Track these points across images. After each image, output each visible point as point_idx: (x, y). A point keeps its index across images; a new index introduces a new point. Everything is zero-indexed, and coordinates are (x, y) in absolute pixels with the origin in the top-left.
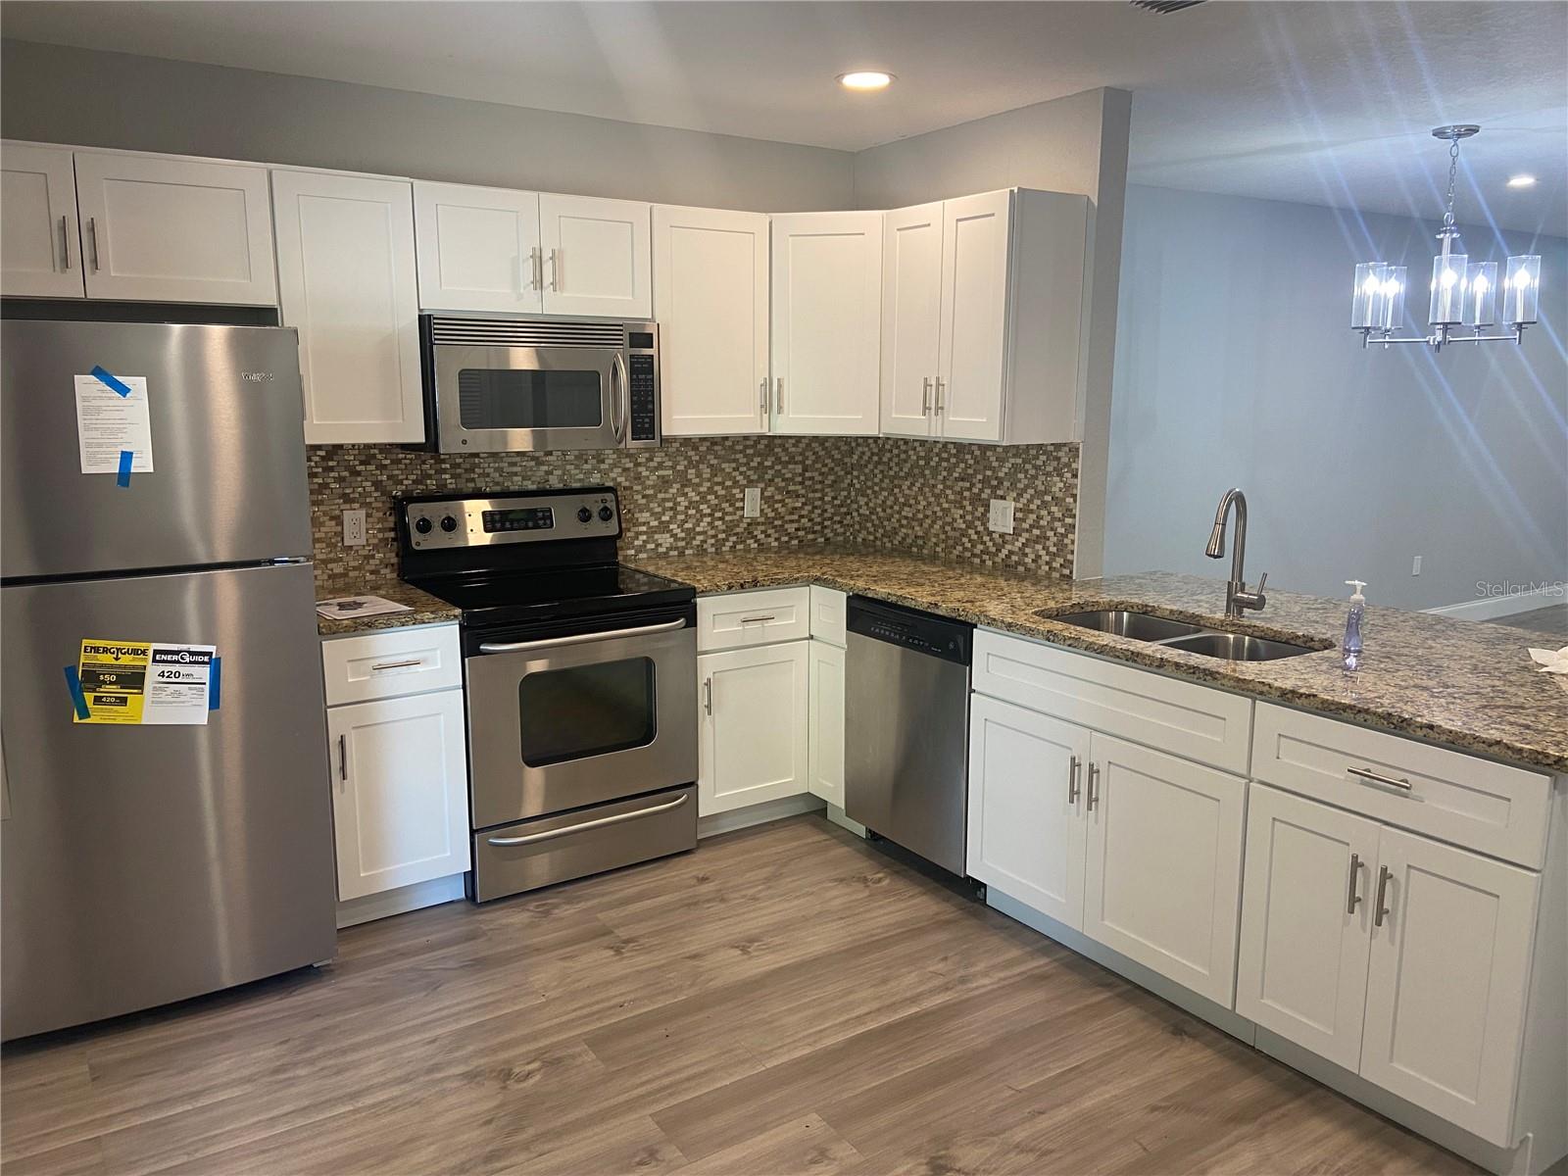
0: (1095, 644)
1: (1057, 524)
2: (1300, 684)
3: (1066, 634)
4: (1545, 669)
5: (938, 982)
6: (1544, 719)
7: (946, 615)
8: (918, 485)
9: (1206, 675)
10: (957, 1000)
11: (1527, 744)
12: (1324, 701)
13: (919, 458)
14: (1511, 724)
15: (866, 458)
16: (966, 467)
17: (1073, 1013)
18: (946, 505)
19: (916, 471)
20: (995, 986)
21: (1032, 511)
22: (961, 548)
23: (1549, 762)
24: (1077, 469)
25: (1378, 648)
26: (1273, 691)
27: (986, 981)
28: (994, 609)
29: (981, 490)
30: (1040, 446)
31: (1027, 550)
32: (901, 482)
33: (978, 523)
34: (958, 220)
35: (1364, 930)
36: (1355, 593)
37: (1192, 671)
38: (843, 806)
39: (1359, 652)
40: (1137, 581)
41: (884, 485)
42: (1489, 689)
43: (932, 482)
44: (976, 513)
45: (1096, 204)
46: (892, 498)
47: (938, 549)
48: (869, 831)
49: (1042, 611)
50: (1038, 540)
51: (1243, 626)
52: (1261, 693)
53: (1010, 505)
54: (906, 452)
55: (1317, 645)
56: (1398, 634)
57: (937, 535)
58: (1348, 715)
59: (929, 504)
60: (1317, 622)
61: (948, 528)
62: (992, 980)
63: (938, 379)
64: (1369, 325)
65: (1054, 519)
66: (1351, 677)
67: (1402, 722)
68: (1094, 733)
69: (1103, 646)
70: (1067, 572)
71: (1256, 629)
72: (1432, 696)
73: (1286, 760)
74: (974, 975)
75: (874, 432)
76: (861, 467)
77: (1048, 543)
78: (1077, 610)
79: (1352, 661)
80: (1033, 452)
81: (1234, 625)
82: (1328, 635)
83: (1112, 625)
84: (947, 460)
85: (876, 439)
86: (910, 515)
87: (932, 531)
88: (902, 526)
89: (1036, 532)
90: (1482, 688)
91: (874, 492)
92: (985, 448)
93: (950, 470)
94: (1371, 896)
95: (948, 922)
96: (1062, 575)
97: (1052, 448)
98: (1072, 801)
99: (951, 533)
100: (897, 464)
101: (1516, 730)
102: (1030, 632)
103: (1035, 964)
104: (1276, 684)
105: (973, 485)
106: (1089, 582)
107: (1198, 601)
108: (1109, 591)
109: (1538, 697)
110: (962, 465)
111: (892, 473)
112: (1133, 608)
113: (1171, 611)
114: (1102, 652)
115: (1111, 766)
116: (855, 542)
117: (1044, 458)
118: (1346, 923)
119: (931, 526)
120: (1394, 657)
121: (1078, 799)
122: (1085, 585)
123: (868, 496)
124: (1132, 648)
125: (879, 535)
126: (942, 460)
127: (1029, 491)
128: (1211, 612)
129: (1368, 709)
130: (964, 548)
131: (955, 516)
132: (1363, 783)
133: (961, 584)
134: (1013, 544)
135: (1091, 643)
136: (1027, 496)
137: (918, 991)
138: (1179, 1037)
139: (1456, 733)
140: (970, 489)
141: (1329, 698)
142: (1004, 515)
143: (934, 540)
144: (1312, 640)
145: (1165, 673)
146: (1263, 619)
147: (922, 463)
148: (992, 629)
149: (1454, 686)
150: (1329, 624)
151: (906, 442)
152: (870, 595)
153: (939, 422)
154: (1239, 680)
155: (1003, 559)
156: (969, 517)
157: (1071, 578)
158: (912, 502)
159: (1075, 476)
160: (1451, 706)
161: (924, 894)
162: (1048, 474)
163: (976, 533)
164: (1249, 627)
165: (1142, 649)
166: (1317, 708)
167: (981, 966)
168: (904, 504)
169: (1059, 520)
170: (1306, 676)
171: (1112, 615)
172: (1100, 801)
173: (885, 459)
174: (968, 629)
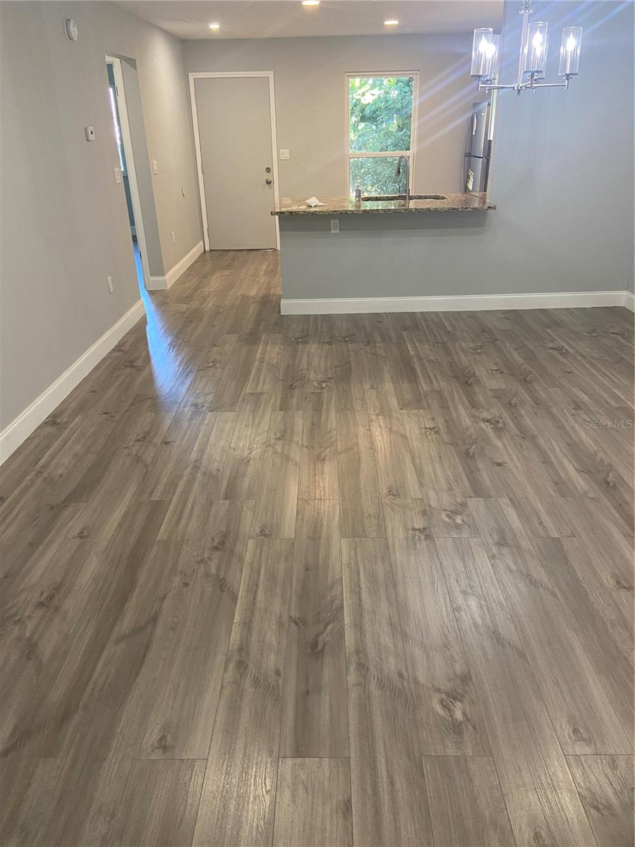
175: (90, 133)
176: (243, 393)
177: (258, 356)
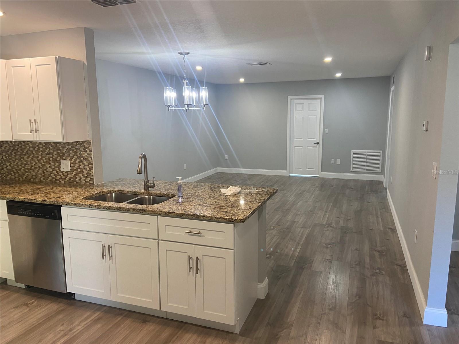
0: (107, 206)
1: (86, 167)
2: (169, 209)
3: (96, 204)
4: (225, 195)
5: (62, 333)
6: (229, 209)
7: (50, 204)
8: (31, 157)
9: (143, 211)
10: (70, 338)
11: (227, 217)
12: (177, 214)
13: (30, 147)
14: (222, 212)
15: (7, 148)
16: (50, 150)
17: (111, 328)
18: (43, 163)
19: (29, 152)
20: (83, 328)
21: (77, 164)
22: (51, 178)
23: (233, 221)
24: (91, 149)
25: (186, 195)
26: (163, 213)
27: (79, 327)
28: (68, 198)
29: (57, 158)
30: (77, 142)
31: (76, 176)
32: (24, 156)
33: (57, 169)
34: (36, 65)
35: (193, 276)
36: (179, 180)
37: (138, 211)
38: (14, 279)
39: (181, 197)
40: (115, 182)
41: (17, 158)
42: (215, 203)
43: (36, 155)
44: (56, 165)
45: (86, 64)
46: (21, 162)
47: (42, 179)
48: (26, 285)
49: (86, 197)
50: (80, 173)
51: (150, 193)
52: (160, 214)
53: (68, 162)
54: (24, 145)
55: (170, 196)
56: (190, 190)
57: (41, 174)
58: (184, 216)
59: (36, 163)
60: (169, 189)
61: (45, 171)
62: (82, 326)
63: (35, 120)
64: (169, 105)
65: (85, 165)
66: (182, 205)
67: (197, 216)
68: (109, 235)
69: (109, 207)
70: (92, 182)
71: (153, 193)
72: (203, 207)
73: (168, 232)
74: (75, 327)
75: (11, 139)
76: (6, 152)
77: (84, 174)
78: (97, 195)
79: (180, 200)
80: (75, 144)
81: (147, 193)
82: (173, 193)
83: (110, 198)
84: (42, 148)
85: (11, 142)
86: (29, 168)
87: (39, 172)
88: (26, 172)
89: (79, 170)
90: (213, 202)
91: (13, 161)
92: (56, 143)
93: (43, 151)
94: (194, 265)
95: (63, 310)
96: (90, 184)
97: (81, 142)
98: (103, 259)
99: (46, 173)
100: (21, 150)
101: (224, 213)
102: (82, 206)
103: (96, 315)
104: (164, 211)
105: (53, 156)
106: (100, 185)
107: (135, 187)
108: (107, 187)
109: (226, 203)
110: (48, 149)
111: (19, 153)
112: (115, 192)
113: (128, 191)
114: (108, 209)
115: (116, 244)
116: (6, 179)
117: (79, 146)
118: (188, 275)
119: (38, 171)
120: (191, 197)
121: (106, 257)
122: (98, 186)
123: (10, 162)
124: (119, 206)
125: (16, 176)
126: (40, 148)
127: (75, 157)
128: (140, 190)
129: (189, 214)
130: (52, 178)
131: (47, 167)
132: (189, 235)
133: (53, 191)
134: (71, 175)
135: (105, 206)
136: (74, 158)
137: (54, 340)
138: (145, 323)
139: (211, 217)
140: (52, 157)
141: (178, 212)
142: (66, 165)
143: (40, 176)
144: (169, 195)
145: (131, 212)
146: (155, 190)
147: (32, 149)
148: (68, 206)
149: (207, 203)
150: (173, 189)
151: (24, 142)
152: (16, 200)
153: (38, 135)
154: (152, 211)
155: (68, 180)
156: (53, 167)
157: (93, 184)
158: (29, 163)
159: (91, 151)
160: (208, 209)
161: (52, 303)
162: (81, 151)
163: (56, 172)
164: (151, 193)
165: (122, 206)
166: (175, 216)
167: (77, 323)
168: (26, 164)
169: (87, 166)
170: (171, 207)
171: (109, 195)
172: (113, 257)
173: (16, 148)
174: (59, 207)
175: (425, 125)
176: (310, 229)
177: (300, 247)
